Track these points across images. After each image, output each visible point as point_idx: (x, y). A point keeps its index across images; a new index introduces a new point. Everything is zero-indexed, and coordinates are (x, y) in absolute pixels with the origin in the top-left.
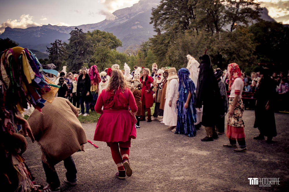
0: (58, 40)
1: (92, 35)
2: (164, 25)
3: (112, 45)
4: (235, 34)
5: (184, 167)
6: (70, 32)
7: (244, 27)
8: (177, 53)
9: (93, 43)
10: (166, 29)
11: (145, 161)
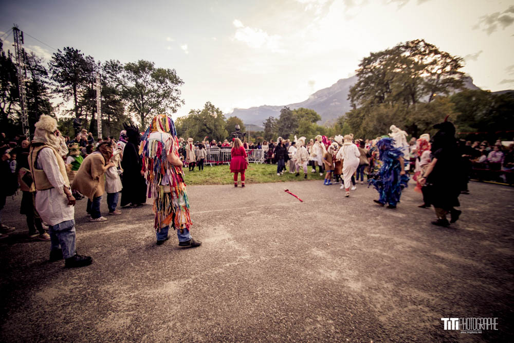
0: (271, 117)
1: (297, 112)
2: (360, 101)
3: (313, 119)
4: (433, 104)
5: (380, 226)
6: (280, 110)
7: (444, 97)
9: (298, 118)
10: (361, 104)
11: (342, 216)
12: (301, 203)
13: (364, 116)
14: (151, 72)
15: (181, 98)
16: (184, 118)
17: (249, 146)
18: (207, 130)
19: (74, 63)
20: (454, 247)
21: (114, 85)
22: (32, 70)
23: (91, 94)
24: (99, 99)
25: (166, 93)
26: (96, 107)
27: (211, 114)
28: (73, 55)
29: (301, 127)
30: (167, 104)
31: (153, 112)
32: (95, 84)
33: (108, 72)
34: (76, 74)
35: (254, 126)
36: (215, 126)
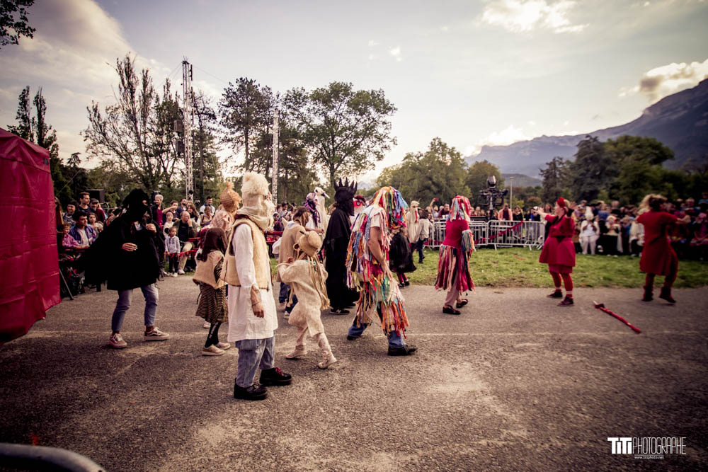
0: (558, 158)
1: (615, 144)
3: (654, 157)
6: (577, 143)
9: (618, 157)
12: (636, 335)
14: (347, 99)
15: (391, 136)
16: (395, 169)
17: (514, 215)
18: (433, 187)
19: (247, 98)
21: (296, 124)
22: (199, 114)
23: (266, 140)
24: (276, 146)
25: (367, 129)
26: (271, 159)
27: (441, 159)
28: (247, 87)
29: (626, 176)
30: (368, 146)
31: (348, 162)
32: (271, 126)
33: (290, 107)
34: (249, 114)
35: (522, 176)
36: (448, 180)
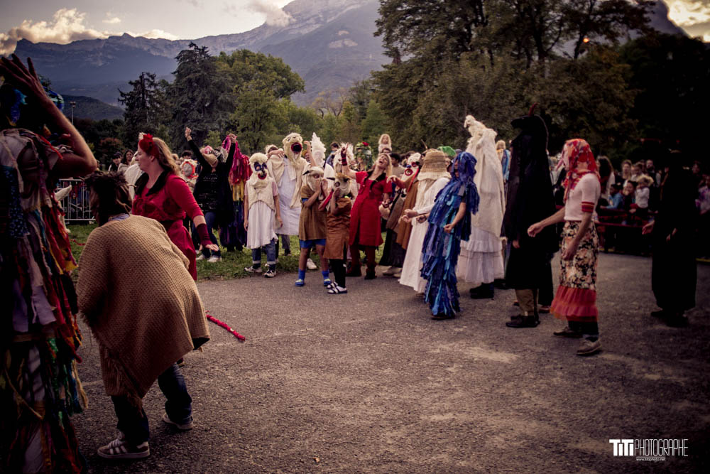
0: (148, 74)
1: (230, 62)
2: (409, 40)
3: (281, 86)
4: (584, 64)
5: (455, 390)
6: (177, 54)
7: (606, 46)
8: (440, 109)
9: (234, 82)
10: (414, 49)
11: (359, 373)
12: (240, 345)
13: (420, 84)
20: (617, 425)
29: (245, 111)
35: (90, 100)
